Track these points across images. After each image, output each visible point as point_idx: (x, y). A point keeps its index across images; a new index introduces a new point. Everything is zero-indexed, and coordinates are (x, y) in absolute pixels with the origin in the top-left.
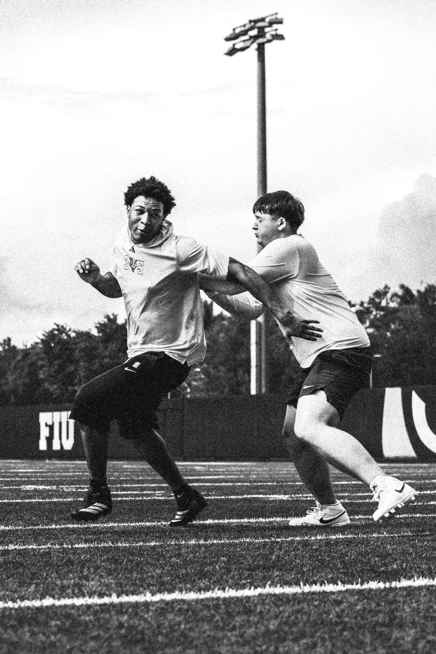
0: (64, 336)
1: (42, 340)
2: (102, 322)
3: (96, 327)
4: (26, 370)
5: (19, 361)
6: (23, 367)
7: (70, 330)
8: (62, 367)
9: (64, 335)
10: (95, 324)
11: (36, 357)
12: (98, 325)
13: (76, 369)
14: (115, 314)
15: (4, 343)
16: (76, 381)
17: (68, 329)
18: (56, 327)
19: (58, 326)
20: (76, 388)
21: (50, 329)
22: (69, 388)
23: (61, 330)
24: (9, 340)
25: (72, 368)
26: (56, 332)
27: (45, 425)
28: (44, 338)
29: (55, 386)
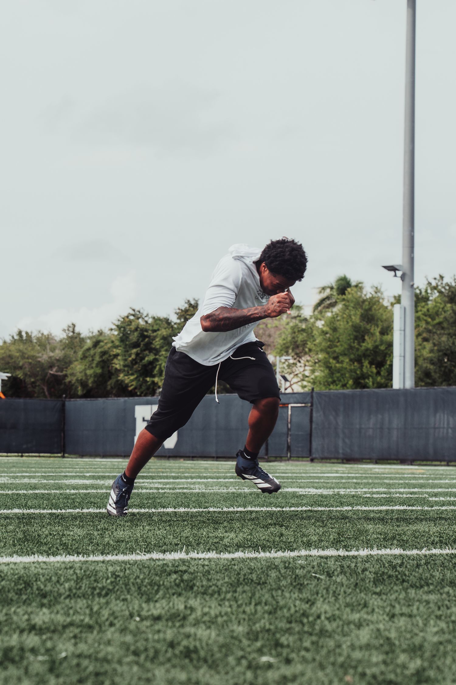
0: (141, 322)
1: (118, 326)
2: (183, 309)
3: (176, 313)
4: (97, 359)
5: (89, 349)
6: (93, 356)
7: (147, 315)
8: (139, 357)
9: (140, 320)
10: (175, 309)
11: (110, 345)
12: (178, 311)
13: (156, 360)
14: (196, 299)
15: (68, 330)
16: (155, 372)
17: (145, 314)
18: (132, 312)
19: (134, 310)
20: (156, 379)
21: (126, 315)
22: (148, 379)
23: (137, 315)
24: (74, 326)
25: (151, 357)
26: (132, 318)
27: (142, 419)
28: (119, 323)
29: (132, 378)
